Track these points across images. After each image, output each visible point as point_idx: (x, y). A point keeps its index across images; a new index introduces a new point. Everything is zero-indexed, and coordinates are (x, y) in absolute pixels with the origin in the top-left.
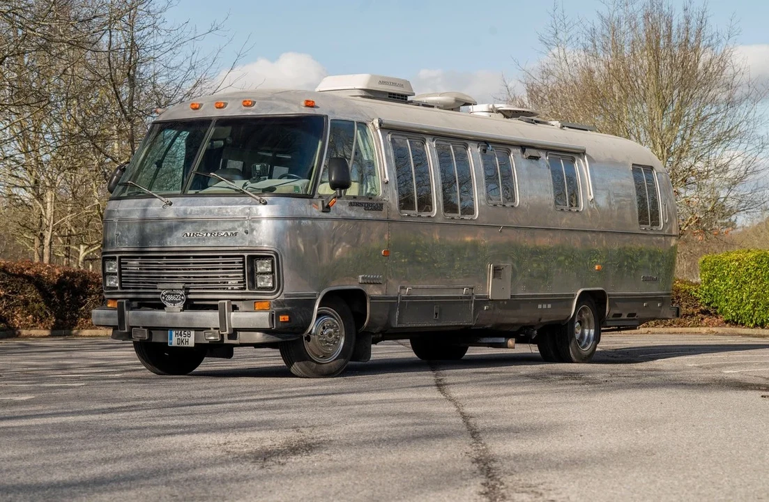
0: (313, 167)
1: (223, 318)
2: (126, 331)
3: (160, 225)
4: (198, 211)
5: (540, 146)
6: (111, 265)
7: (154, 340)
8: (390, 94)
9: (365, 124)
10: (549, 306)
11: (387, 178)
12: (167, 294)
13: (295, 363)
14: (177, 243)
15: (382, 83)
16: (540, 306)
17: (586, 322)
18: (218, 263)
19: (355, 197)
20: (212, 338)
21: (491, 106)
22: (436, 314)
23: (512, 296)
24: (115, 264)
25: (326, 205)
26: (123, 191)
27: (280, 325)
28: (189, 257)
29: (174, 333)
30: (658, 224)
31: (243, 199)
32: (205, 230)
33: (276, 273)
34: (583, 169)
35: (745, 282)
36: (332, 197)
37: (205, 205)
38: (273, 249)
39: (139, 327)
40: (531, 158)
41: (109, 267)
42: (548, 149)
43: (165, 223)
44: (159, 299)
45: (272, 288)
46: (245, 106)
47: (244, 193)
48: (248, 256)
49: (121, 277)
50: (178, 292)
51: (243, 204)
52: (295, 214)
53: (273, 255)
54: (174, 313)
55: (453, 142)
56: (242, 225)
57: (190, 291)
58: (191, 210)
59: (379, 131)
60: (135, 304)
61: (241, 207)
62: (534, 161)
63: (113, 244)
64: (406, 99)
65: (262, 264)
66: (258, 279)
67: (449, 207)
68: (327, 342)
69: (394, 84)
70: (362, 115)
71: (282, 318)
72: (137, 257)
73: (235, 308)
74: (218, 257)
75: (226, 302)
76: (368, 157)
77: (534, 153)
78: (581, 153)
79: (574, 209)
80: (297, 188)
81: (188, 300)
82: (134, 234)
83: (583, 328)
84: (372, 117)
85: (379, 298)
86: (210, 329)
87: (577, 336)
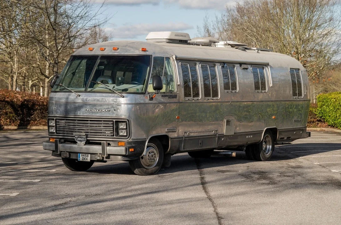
0: (145, 79)
1: (103, 149)
2: (59, 153)
3: (75, 105)
4: (92, 100)
5: (248, 63)
6: (51, 122)
7: (71, 158)
8: (180, 40)
9: (169, 58)
10: (252, 136)
11: (179, 83)
12: (78, 137)
13: (136, 169)
14: (83, 114)
15: (176, 35)
16: (247, 137)
17: (268, 142)
18: (101, 124)
19: (164, 93)
20: (99, 158)
21: (225, 42)
22: (200, 144)
23: (234, 133)
24: (54, 122)
25: (151, 97)
26: (57, 88)
27: (129, 153)
28: (88, 121)
29: (81, 155)
30: (301, 95)
31: (113, 95)
32: (96, 109)
33: (128, 129)
34: (268, 72)
35: (338, 109)
36: (154, 93)
37: (96, 97)
38: (126, 118)
39: (65, 152)
40: (244, 69)
41: (51, 123)
42: (252, 64)
43: (77, 105)
44: (74, 139)
45: (126, 136)
46: (114, 50)
47: (114, 92)
48: (115, 121)
49: (56, 128)
50: (83, 136)
51: (113, 97)
52: (137, 102)
53: (127, 121)
54: (81, 146)
55: (209, 64)
56: (113, 107)
57: (88, 136)
58: (89, 99)
59: (175, 61)
60: (62, 140)
61: (111, 98)
62: (245, 70)
63: (53, 113)
64: (187, 42)
65: (122, 125)
66: (120, 131)
67: (207, 94)
68: (151, 159)
69: (182, 36)
70: (168, 54)
71: (130, 150)
72: (64, 120)
73: (109, 145)
74: (101, 121)
75: (105, 142)
76: (170, 74)
77: (245, 66)
78: (267, 65)
79: (263, 91)
80: (138, 89)
81: (87, 140)
82: (62, 109)
83: (266, 145)
84: (172, 54)
85: (175, 138)
86: (97, 154)
87: (264, 149)
